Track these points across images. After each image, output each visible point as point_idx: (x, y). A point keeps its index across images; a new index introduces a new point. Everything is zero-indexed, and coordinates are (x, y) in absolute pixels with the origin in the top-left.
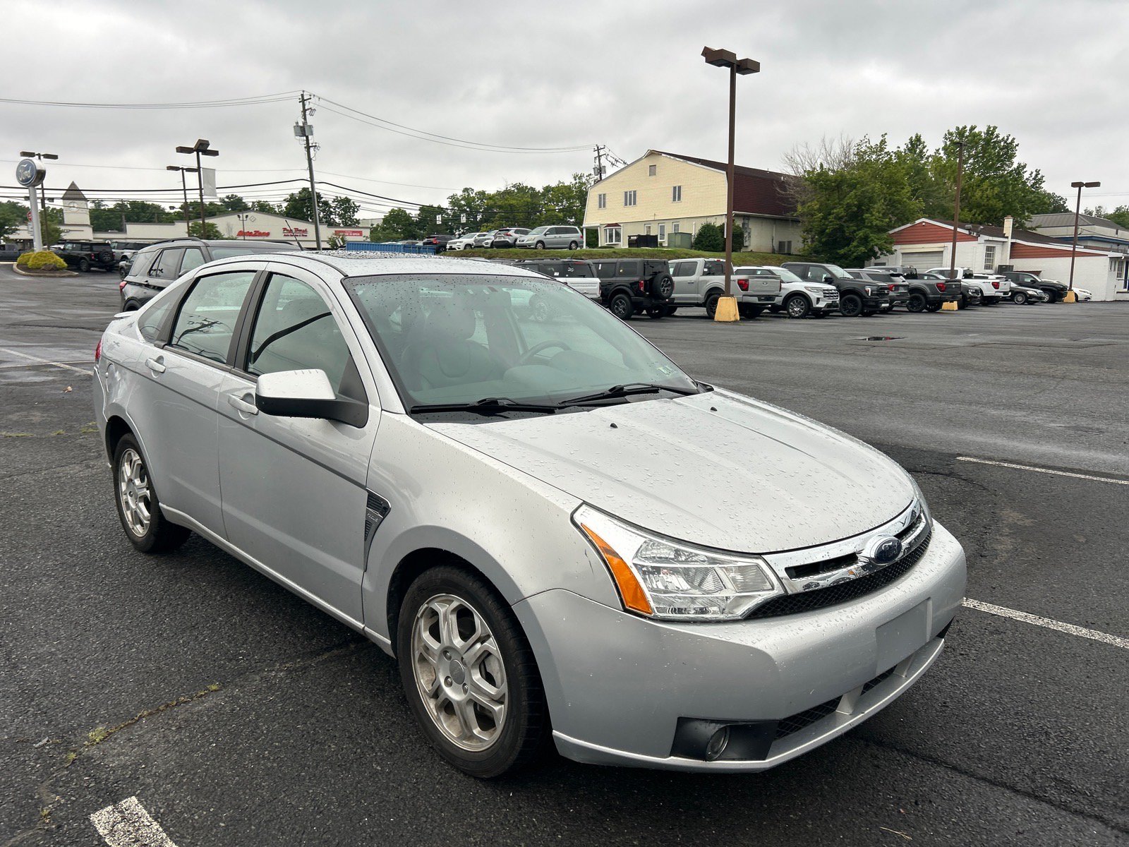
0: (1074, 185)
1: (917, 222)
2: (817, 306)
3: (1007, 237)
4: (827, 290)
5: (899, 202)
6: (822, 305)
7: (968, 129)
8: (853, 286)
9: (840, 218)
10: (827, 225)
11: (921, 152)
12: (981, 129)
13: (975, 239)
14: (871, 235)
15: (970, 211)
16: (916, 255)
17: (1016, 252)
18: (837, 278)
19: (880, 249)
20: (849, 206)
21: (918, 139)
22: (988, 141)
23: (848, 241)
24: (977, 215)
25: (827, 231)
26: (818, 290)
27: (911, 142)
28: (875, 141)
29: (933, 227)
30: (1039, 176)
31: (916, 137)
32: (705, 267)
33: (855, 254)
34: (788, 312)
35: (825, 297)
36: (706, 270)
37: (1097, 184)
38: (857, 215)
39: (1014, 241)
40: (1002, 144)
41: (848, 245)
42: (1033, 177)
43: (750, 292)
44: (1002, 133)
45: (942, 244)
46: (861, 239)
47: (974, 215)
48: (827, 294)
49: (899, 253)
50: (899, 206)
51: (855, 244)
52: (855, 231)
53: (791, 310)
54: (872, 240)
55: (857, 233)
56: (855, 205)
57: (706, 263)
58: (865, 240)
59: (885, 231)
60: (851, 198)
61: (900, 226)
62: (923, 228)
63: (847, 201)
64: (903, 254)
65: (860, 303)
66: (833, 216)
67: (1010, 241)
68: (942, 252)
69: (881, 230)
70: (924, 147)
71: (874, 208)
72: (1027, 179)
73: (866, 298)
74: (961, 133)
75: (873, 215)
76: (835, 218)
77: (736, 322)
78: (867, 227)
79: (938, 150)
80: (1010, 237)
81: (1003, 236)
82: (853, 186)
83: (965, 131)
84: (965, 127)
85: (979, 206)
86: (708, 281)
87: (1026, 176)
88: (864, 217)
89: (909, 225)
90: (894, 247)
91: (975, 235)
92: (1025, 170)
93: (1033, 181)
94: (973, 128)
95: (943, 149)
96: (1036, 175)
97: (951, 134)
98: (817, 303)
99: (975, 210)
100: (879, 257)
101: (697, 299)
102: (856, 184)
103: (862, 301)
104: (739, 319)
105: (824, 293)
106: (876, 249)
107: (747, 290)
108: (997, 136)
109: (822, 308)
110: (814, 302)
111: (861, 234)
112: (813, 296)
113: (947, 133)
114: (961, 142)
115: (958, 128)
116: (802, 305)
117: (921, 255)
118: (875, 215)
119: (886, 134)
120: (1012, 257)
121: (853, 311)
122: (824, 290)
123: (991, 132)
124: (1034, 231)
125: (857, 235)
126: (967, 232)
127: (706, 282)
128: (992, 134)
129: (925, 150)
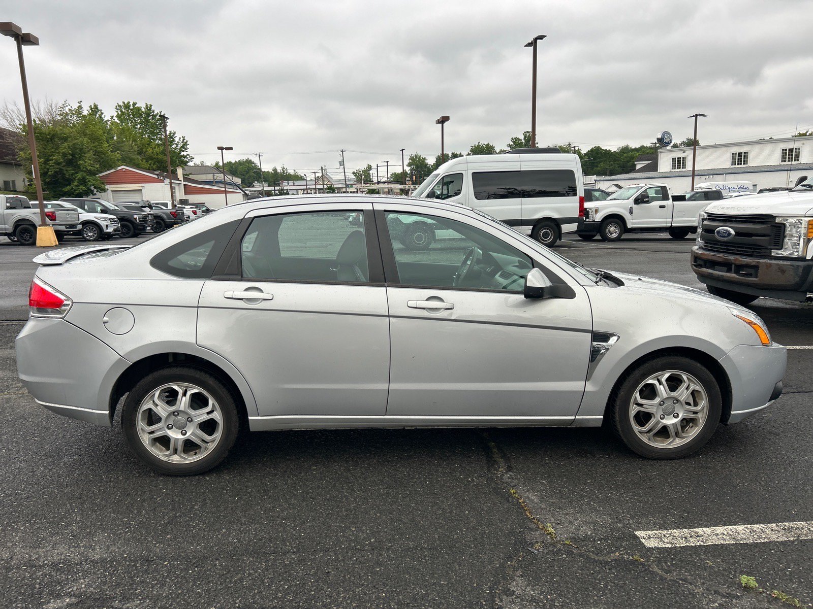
0: (219, 148)
1: (119, 168)
2: (108, 231)
3: (181, 181)
4: (111, 219)
5: (102, 153)
6: (110, 230)
7: (131, 104)
8: (123, 215)
9: (59, 164)
10: (48, 169)
11: (100, 117)
12: (142, 105)
13: (163, 181)
14: (87, 177)
15: (147, 162)
16: (123, 192)
17: (188, 191)
18: (109, 209)
19: (95, 188)
20: (64, 155)
21: (96, 107)
22: (148, 115)
23: (69, 182)
24: (152, 165)
25: (49, 173)
26: (105, 219)
27: (91, 109)
28: (75, 106)
29: (131, 172)
30: (185, 141)
31: (95, 105)
32: (7, 203)
33: (77, 192)
34: (83, 236)
35: (111, 224)
36: (8, 205)
37: (231, 149)
38: (72, 161)
39: (185, 183)
40: (158, 117)
41: (69, 184)
42: (182, 141)
43: (57, 222)
44: (156, 110)
45: (140, 185)
46: (79, 180)
47: (150, 165)
48: (112, 222)
49: (109, 191)
50: (103, 156)
51: (76, 183)
52: (73, 174)
53: (85, 235)
54: (89, 181)
55: (76, 175)
56: (70, 154)
57: (7, 199)
58: (83, 181)
59: (95, 174)
60: (65, 147)
61: (106, 171)
62: (125, 173)
63: (62, 151)
64: (112, 191)
65: (132, 229)
66: (53, 161)
67: (183, 183)
68: (141, 190)
69: (93, 174)
70: (102, 114)
71: (86, 157)
72: (178, 142)
73: (136, 224)
74: (127, 106)
75: (85, 162)
76: (54, 163)
77: (56, 246)
78: (82, 171)
79: (112, 117)
80: (182, 180)
81: (178, 180)
82: (65, 139)
83: (130, 106)
84: (129, 103)
85: (151, 158)
86: (15, 214)
87: (177, 140)
88: (78, 163)
89: (113, 170)
90: (107, 187)
91: (162, 178)
92: (175, 135)
93: (182, 144)
94: (134, 104)
95: (117, 117)
96: (183, 140)
97: (120, 106)
98: (107, 229)
99: (150, 161)
100: (95, 194)
101: (5, 229)
102: (68, 137)
103: (133, 226)
104: (58, 244)
105: (111, 221)
106: (92, 188)
107: (55, 220)
108: (153, 112)
109: (110, 232)
110: (104, 228)
111: (79, 176)
112: (103, 223)
113: (117, 105)
114: (128, 112)
115: (124, 103)
116: (95, 231)
117: (126, 192)
118: (88, 161)
119: (81, 101)
120: (185, 194)
121: (127, 233)
122: (110, 219)
123: (149, 108)
124: (188, 177)
125: (76, 177)
126: (156, 177)
127: (13, 215)
128: (150, 109)
129: (103, 116)
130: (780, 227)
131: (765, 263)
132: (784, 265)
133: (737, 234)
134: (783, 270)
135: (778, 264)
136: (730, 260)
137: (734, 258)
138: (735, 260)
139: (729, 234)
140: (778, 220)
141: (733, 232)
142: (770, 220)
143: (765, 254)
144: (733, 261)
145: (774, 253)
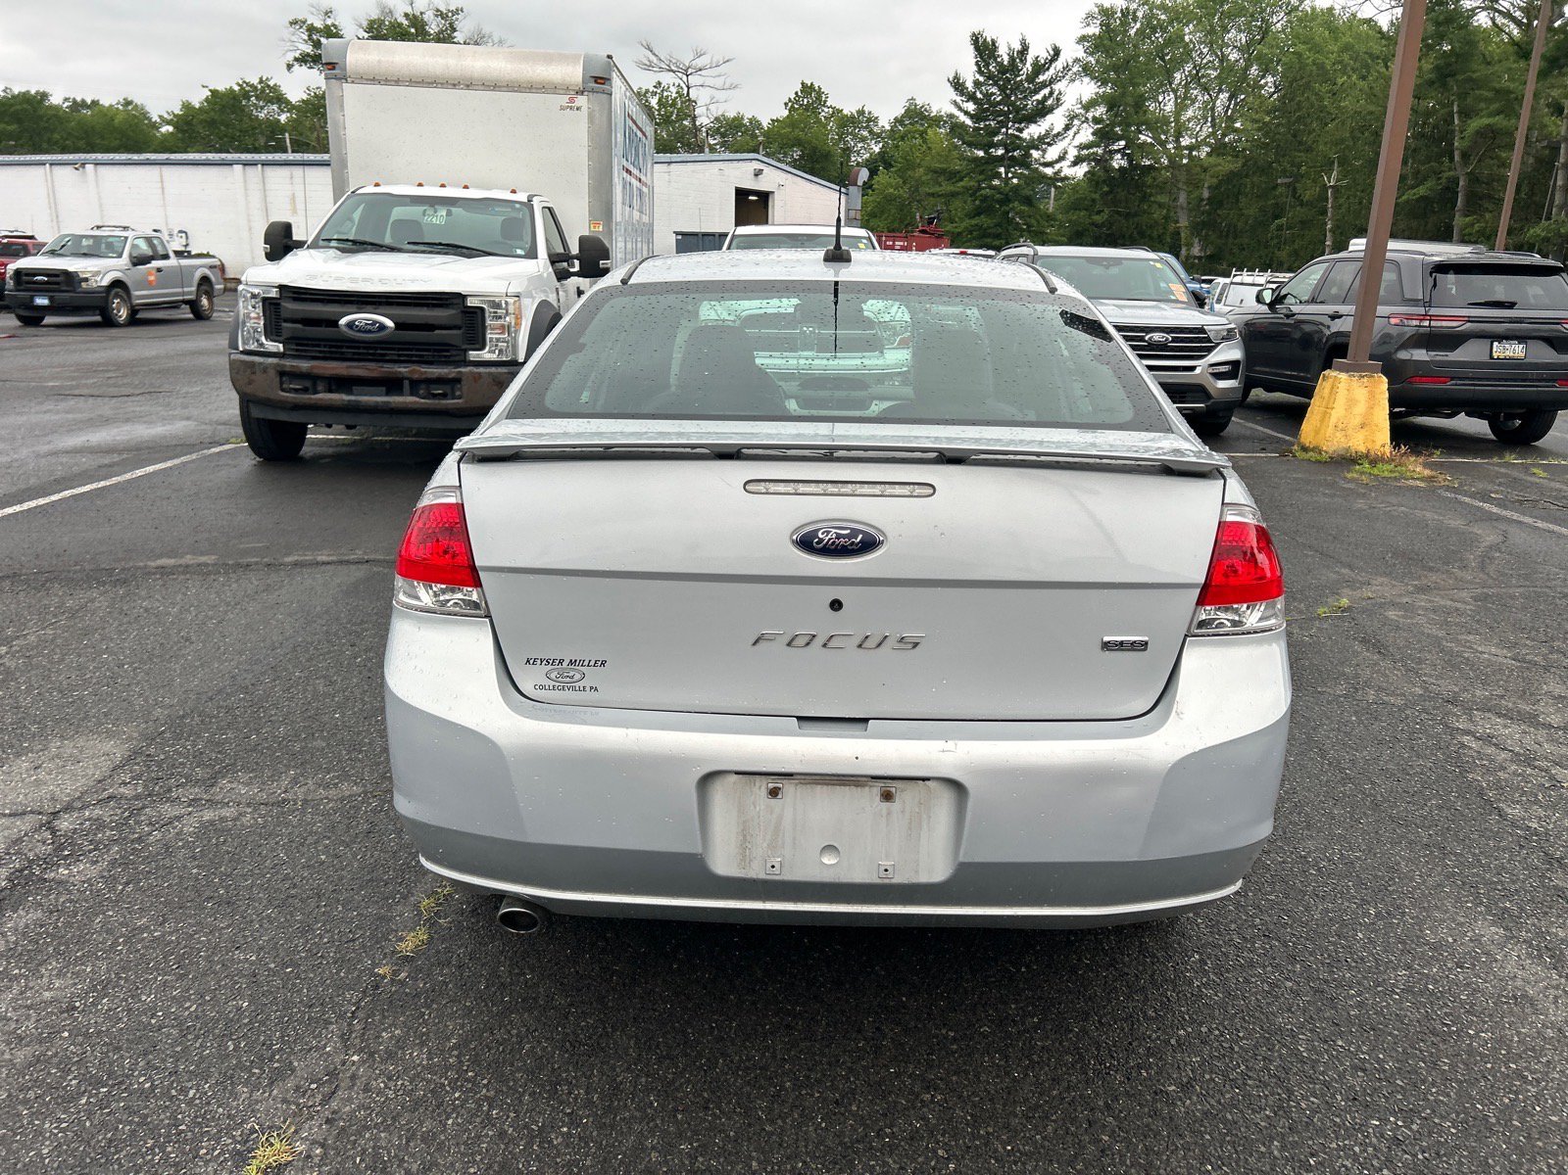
130: (475, 313)
131: (471, 373)
132: (500, 373)
133: (399, 326)
134: (500, 383)
135: (490, 374)
136: (400, 372)
137: (407, 370)
138: (410, 372)
139: (383, 327)
140: (471, 302)
141: (390, 323)
142: (455, 301)
143: (457, 358)
144: (406, 375)
145: (473, 355)
